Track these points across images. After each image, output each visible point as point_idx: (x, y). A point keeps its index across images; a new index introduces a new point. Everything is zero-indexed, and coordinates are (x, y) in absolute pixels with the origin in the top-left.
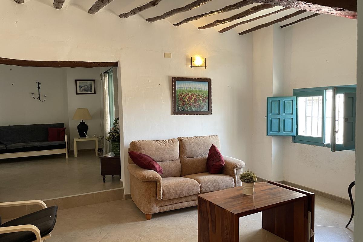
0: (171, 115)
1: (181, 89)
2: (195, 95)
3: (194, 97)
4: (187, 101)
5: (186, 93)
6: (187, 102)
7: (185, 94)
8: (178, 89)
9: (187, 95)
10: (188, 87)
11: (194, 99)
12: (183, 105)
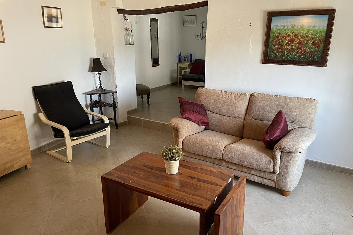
0: (261, 63)
1: (279, 28)
2: (301, 36)
3: (298, 39)
4: (286, 45)
5: (286, 34)
6: (286, 47)
7: (284, 34)
8: (274, 28)
9: (286, 37)
10: (291, 25)
11: (297, 42)
12: (278, 50)
